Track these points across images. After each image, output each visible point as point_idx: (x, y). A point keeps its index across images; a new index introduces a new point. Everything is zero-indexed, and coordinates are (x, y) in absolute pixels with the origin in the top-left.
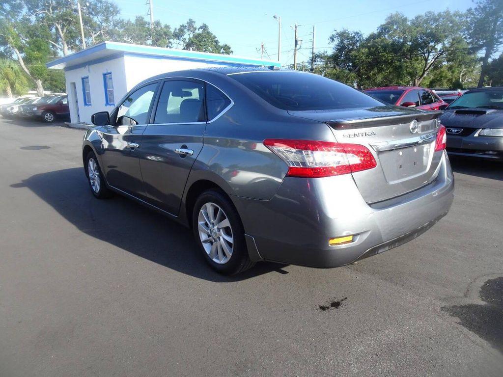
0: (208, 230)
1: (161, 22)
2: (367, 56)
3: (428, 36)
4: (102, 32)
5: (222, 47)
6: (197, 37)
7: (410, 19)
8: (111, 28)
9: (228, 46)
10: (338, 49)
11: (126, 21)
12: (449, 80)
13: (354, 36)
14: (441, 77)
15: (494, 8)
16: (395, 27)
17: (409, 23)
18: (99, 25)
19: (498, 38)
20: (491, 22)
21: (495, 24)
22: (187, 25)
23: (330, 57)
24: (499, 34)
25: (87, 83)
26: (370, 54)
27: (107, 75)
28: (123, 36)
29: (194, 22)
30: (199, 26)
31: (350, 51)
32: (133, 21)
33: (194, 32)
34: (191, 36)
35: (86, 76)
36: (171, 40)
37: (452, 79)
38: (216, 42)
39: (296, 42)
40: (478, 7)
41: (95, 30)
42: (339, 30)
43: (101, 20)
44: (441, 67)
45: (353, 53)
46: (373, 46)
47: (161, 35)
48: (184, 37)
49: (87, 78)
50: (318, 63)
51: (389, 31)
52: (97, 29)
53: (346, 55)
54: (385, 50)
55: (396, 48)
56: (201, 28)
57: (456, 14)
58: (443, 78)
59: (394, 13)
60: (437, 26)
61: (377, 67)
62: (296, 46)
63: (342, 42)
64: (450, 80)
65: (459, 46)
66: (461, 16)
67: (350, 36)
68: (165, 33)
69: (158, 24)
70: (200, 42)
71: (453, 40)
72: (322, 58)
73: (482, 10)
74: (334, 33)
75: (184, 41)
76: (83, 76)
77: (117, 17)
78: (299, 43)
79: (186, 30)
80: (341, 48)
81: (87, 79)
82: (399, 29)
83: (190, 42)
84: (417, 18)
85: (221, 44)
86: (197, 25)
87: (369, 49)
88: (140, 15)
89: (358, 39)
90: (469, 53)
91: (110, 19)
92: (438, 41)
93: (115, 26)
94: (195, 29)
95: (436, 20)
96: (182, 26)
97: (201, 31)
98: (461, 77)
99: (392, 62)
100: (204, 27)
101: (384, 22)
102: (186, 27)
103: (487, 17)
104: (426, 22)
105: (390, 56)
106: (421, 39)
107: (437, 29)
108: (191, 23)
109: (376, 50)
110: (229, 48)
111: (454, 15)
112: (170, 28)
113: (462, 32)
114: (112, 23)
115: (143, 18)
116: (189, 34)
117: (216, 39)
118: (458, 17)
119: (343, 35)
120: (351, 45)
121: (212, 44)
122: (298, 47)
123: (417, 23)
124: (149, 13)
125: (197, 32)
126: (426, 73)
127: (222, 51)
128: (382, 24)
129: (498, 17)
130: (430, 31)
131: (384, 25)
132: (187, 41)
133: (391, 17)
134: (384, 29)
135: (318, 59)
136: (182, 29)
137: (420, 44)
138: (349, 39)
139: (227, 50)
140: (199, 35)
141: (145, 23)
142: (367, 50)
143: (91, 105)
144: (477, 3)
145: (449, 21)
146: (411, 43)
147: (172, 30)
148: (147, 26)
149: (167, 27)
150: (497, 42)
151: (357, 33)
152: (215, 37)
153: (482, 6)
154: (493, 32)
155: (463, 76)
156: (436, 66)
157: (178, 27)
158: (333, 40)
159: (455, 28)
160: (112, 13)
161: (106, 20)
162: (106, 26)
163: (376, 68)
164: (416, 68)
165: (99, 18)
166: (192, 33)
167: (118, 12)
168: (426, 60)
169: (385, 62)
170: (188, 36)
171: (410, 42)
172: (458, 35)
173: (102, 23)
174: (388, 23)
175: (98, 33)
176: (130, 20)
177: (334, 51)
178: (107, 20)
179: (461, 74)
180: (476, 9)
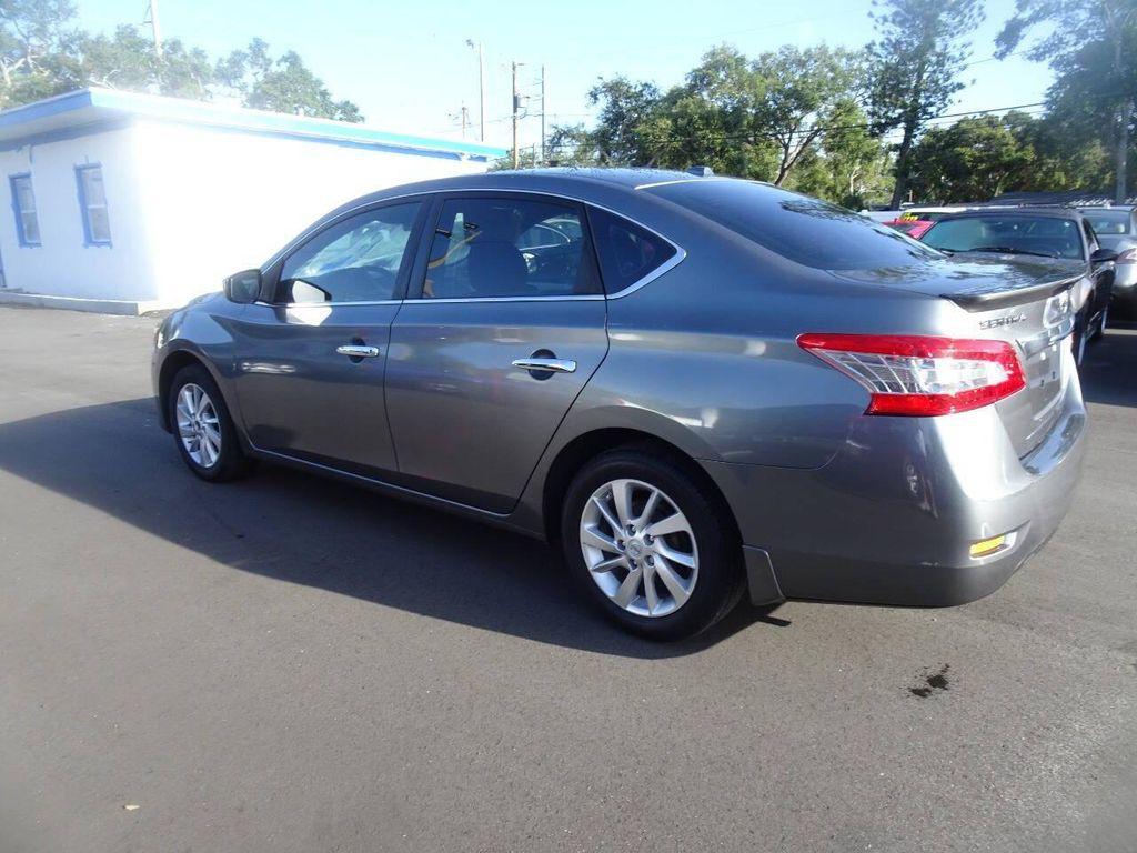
0: (612, 541)
1: (182, 42)
2: (671, 136)
3: (787, 97)
4: (30, 61)
5: (338, 107)
6: (275, 80)
7: (751, 60)
8: (53, 50)
9: (353, 106)
10: (608, 120)
11: (92, 36)
12: (828, 189)
13: (641, 91)
14: (815, 182)
15: (916, 43)
16: (722, 75)
17: (749, 69)
18: (20, 42)
19: (926, 105)
20: (912, 72)
21: (920, 76)
22: (248, 51)
23: (591, 136)
24: (927, 98)
25: (24, 188)
26: (677, 131)
27: (86, 171)
28: (89, 71)
29: (267, 46)
30: (280, 57)
31: (634, 124)
32: (111, 37)
33: (266, 70)
34: (261, 78)
35: (24, 171)
36: (210, 87)
37: (835, 187)
38: (324, 94)
39: (516, 100)
40: (886, 42)
41: (10, 55)
42: (609, 78)
43: (25, 31)
44: (814, 162)
45: (640, 128)
46: (683, 115)
47: (183, 74)
48: (241, 81)
49: (27, 176)
50: (564, 149)
51: (709, 84)
52: (17, 52)
53: (625, 132)
54: (708, 125)
55: (729, 121)
56: (285, 59)
57: (839, 53)
58: (817, 186)
59: (719, 45)
60: (805, 75)
61: (693, 159)
62: (515, 111)
63: (615, 103)
64: (831, 190)
65: (849, 119)
66: (850, 57)
67: (633, 90)
68: (196, 69)
69: (175, 46)
70: (283, 93)
71: (838, 106)
72: (573, 137)
73: (894, 46)
74: (599, 84)
75: (243, 88)
76: (14, 173)
77: (69, 26)
78: (522, 102)
79: (246, 64)
80: (615, 118)
81: (27, 180)
82: (729, 80)
83: (259, 91)
84: (764, 58)
85: (336, 99)
86: (274, 53)
87: (675, 121)
88: (126, 23)
89: (650, 98)
90: (873, 135)
91: (51, 28)
92: (807, 107)
93: (65, 46)
94: (269, 62)
95: (802, 64)
96: (237, 53)
97: (284, 67)
98: (852, 182)
99: (722, 150)
100: (292, 59)
101: (699, 64)
102: (247, 55)
103: (903, 61)
104: (783, 66)
105: (718, 138)
106: (776, 103)
107: (804, 83)
108: (258, 48)
109: (688, 124)
110: (355, 110)
111: (836, 54)
112: (204, 57)
113: (852, 89)
114: (55, 39)
115: (134, 32)
116: (255, 75)
117: (323, 88)
118: (844, 60)
119: (615, 89)
120: (635, 110)
121: (314, 99)
122: (520, 111)
123: (764, 68)
124: (148, 18)
125: (274, 68)
126: (787, 173)
127: (338, 115)
128: (696, 67)
129: (924, 64)
130: (790, 85)
131: (699, 70)
132: (251, 90)
133: (713, 54)
134: (700, 79)
135: (565, 141)
136: (236, 60)
137: (773, 114)
138: (629, 98)
139: (350, 112)
140: (280, 76)
141: (143, 43)
142: (669, 122)
143: (39, 245)
144: (883, 33)
145: (827, 66)
146: (754, 112)
147: (212, 62)
148: (147, 50)
149: (198, 53)
150: (925, 113)
151: (646, 85)
152: (319, 83)
153: (893, 38)
154: (917, 92)
155: (855, 180)
156: (806, 161)
157: (227, 56)
158: (596, 98)
159: (840, 81)
160: (56, 14)
161: (38, 30)
162: (41, 46)
163: (689, 162)
164: (767, 164)
165: (20, 25)
166: (261, 71)
167: (70, 13)
168: (787, 147)
169: (709, 150)
170: (251, 76)
171: (754, 107)
172: (846, 97)
173: (27, 38)
174: (708, 67)
175: (20, 63)
176: (105, 34)
177: (600, 122)
178: (41, 32)
179: (852, 178)
180: (882, 45)
